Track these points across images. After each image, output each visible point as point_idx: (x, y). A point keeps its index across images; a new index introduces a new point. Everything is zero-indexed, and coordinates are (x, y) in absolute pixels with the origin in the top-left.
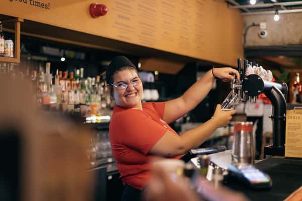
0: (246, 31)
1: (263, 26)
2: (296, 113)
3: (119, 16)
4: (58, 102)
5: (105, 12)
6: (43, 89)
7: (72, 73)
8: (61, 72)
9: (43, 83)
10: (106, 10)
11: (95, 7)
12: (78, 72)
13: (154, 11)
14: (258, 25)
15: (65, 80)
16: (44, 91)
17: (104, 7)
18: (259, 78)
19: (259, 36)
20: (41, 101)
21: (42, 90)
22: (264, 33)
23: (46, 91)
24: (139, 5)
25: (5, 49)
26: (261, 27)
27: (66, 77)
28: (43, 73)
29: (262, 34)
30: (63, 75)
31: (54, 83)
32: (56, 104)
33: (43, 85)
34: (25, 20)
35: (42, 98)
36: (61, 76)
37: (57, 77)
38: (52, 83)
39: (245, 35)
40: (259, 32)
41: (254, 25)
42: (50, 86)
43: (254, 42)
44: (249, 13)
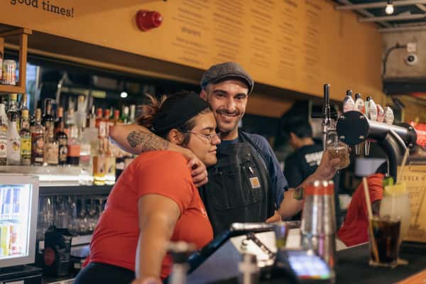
0: (387, 55)
1: (411, 47)
2: (413, 171)
3: (184, 29)
4: (91, 153)
5: (159, 23)
6: (70, 133)
7: (118, 112)
8: (100, 110)
9: (71, 125)
10: (160, 19)
11: (144, 15)
12: (126, 110)
13: (239, 23)
14: (405, 47)
15: (106, 121)
16: (72, 136)
17: (157, 15)
18: (361, 117)
19: (405, 62)
20: (66, 150)
21: (68, 136)
22: (413, 58)
23: (76, 136)
24: (216, 14)
25: (3, 72)
26: (409, 50)
27: (107, 117)
28: (72, 111)
29: (411, 59)
30: (104, 115)
31: (88, 125)
32: (88, 156)
33: (71, 129)
34: (33, 31)
35: (68, 147)
36: (100, 115)
37: (92, 117)
38: (84, 125)
39: (385, 61)
40: (406, 58)
41: (398, 46)
42: (81, 129)
43: (398, 72)
44: (391, 29)
